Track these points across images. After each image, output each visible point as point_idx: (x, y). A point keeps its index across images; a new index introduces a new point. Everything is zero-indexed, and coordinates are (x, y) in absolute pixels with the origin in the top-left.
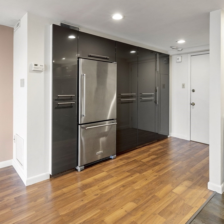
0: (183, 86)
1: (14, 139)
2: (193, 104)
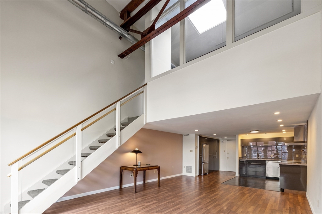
0: (224, 151)
1: (184, 167)
2: (228, 158)
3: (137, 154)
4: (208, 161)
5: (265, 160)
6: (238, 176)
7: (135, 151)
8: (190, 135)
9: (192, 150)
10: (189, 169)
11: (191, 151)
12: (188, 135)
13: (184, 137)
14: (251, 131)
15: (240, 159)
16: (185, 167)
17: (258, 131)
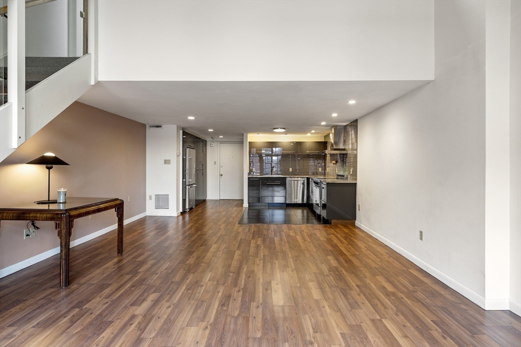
0: (215, 163)
1: (150, 198)
2: (221, 175)
3: (49, 168)
4: (194, 183)
5: (286, 178)
6: (248, 206)
7: (42, 161)
8: (164, 126)
9: (170, 160)
10: (162, 201)
11: (167, 162)
12: (161, 127)
13: (150, 132)
14: (274, 129)
15: (250, 176)
16: (153, 198)
17: (285, 129)
